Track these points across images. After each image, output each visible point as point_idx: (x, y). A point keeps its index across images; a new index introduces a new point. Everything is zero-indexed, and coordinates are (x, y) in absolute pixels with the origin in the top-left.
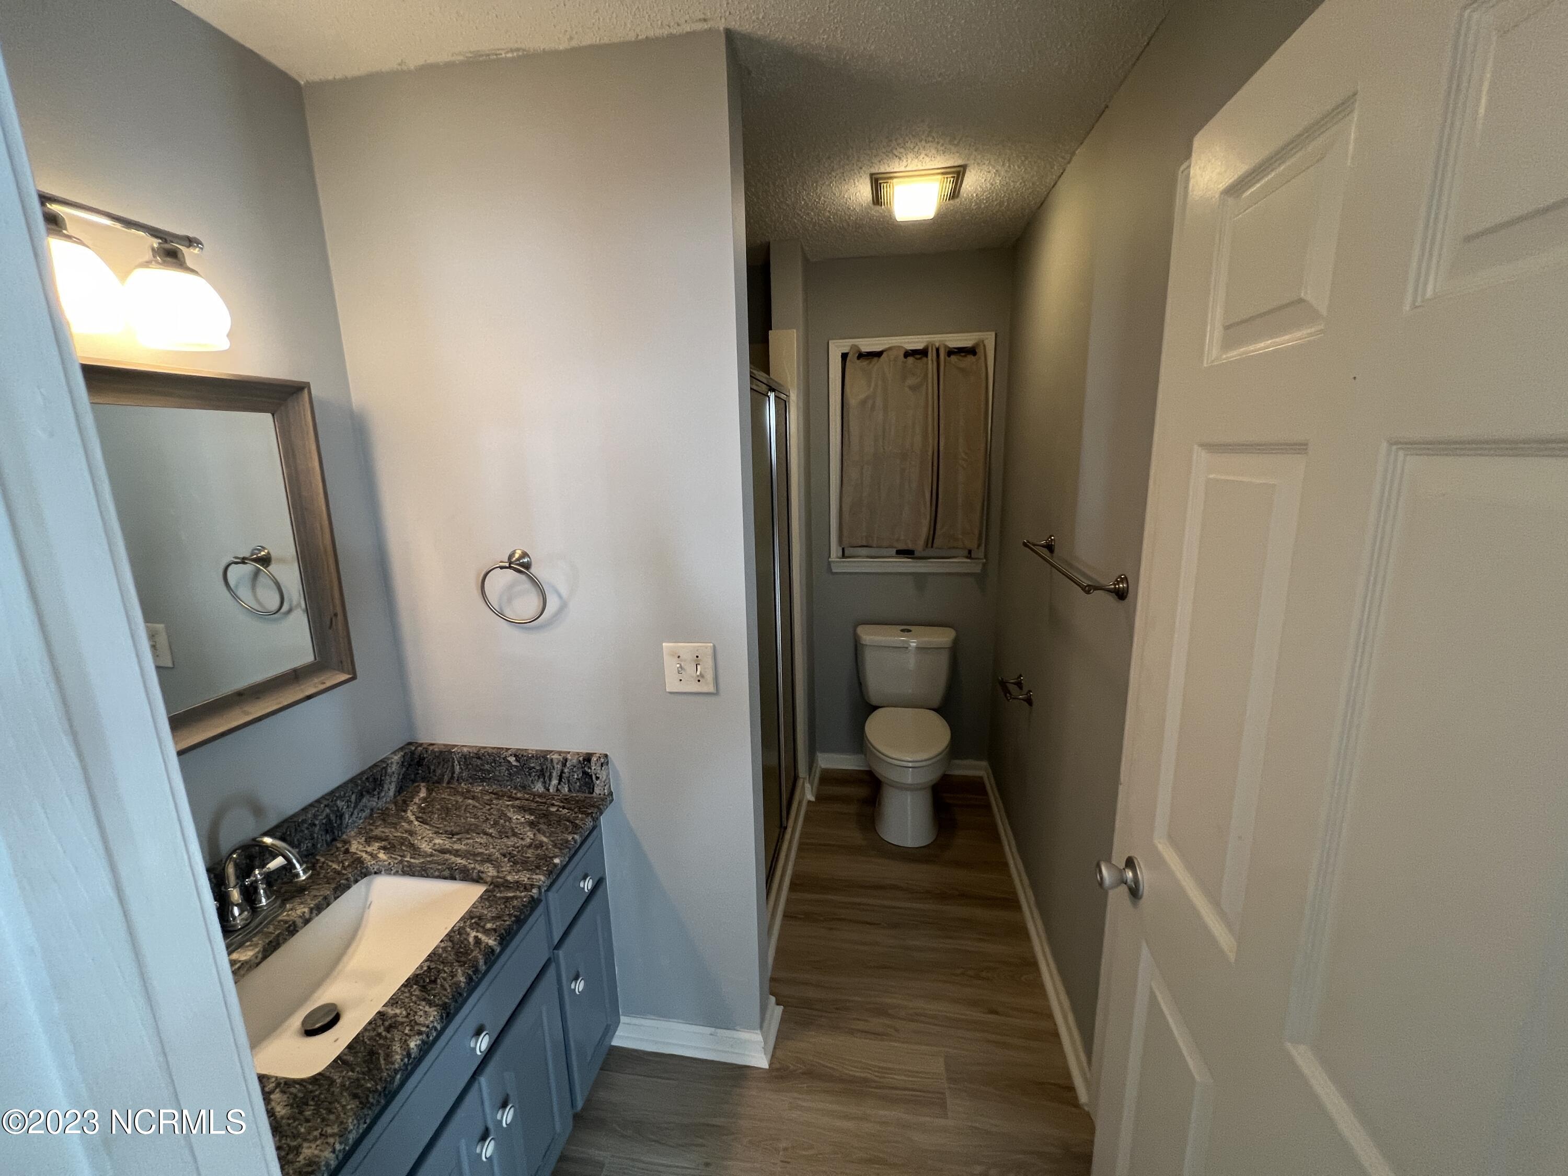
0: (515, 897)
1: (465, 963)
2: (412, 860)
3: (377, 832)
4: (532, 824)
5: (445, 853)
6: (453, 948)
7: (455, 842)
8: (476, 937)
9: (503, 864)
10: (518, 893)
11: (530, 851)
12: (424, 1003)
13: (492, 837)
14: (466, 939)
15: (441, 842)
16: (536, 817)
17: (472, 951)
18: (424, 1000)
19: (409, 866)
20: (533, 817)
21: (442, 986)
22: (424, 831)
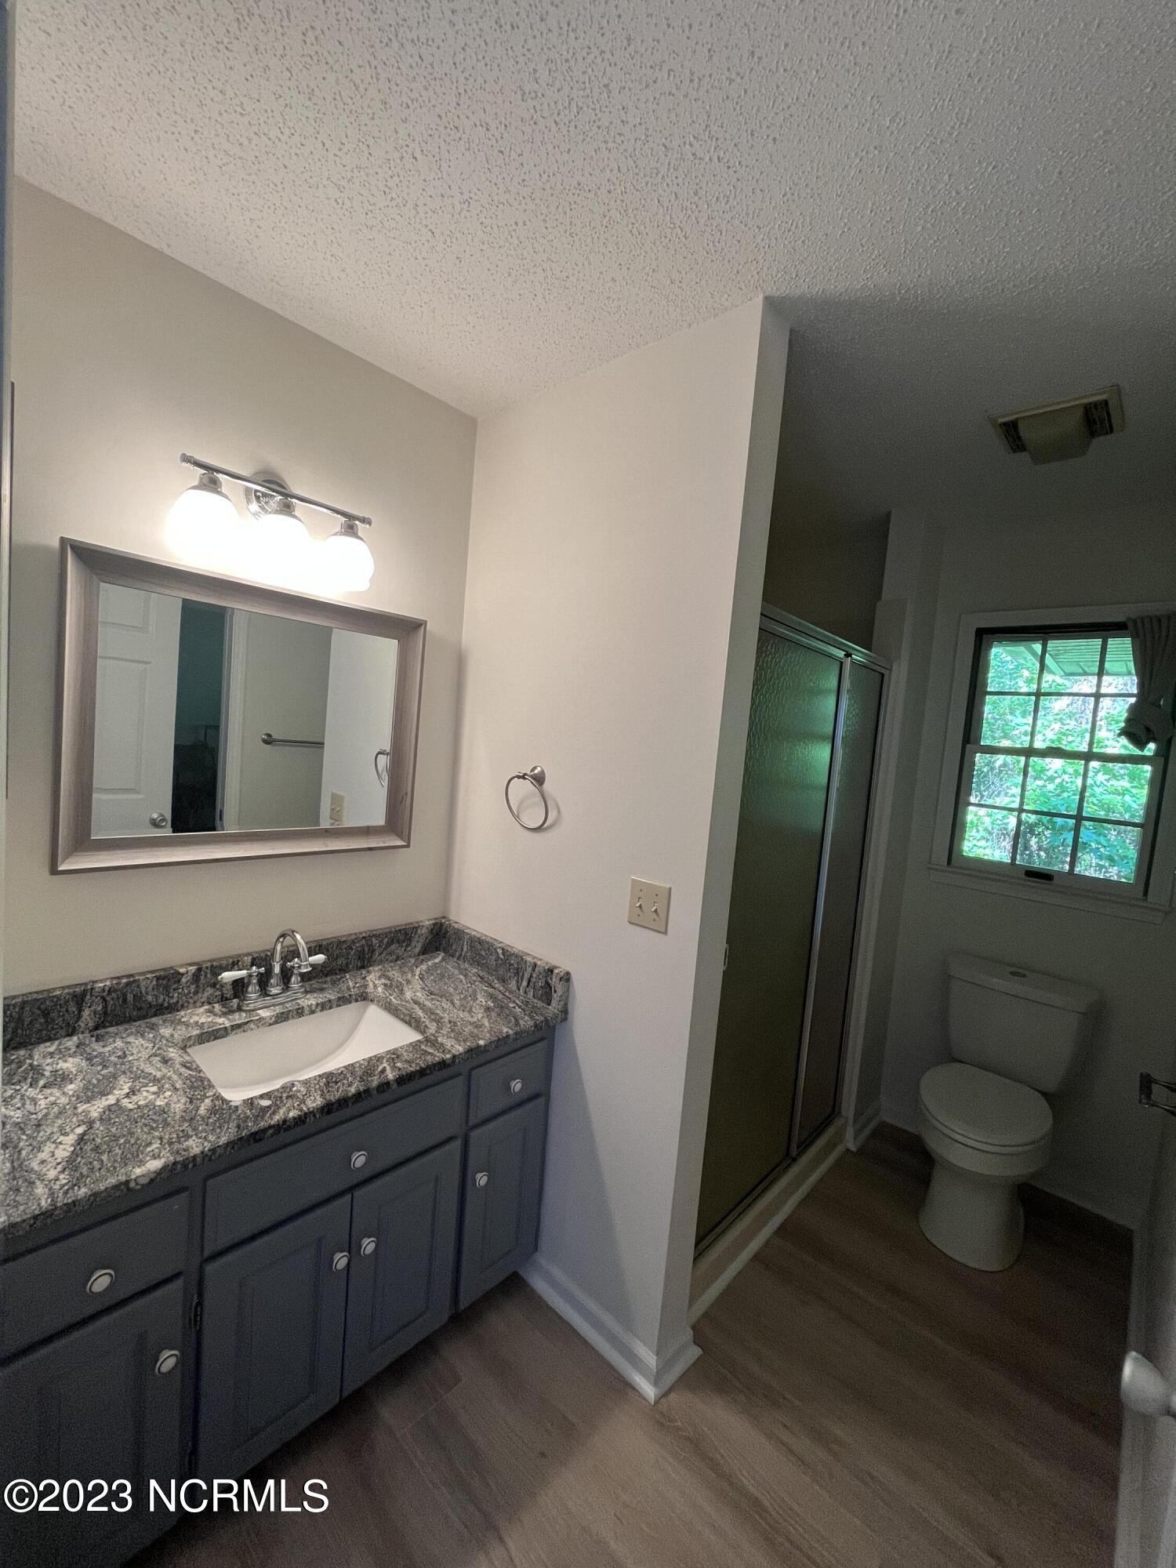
0: (432, 1054)
1: (363, 1081)
2: (394, 1000)
3: (390, 974)
4: (488, 1009)
5: (416, 1004)
6: (366, 1067)
7: (428, 1000)
8: (385, 1067)
9: (444, 1028)
10: (436, 1053)
11: (470, 1027)
12: (319, 1092)
13: (454, 1006)
14: (377, 1066)
15: (420, 995)
16: (494, 1006)
17: (374, 1075)
18: (322, 1091)
19: (389, 1003)
20: (492, 1005)
21: (338, 1088)
22: (417, 983)
